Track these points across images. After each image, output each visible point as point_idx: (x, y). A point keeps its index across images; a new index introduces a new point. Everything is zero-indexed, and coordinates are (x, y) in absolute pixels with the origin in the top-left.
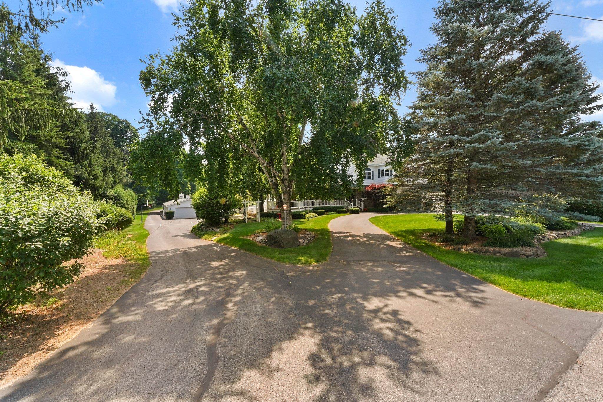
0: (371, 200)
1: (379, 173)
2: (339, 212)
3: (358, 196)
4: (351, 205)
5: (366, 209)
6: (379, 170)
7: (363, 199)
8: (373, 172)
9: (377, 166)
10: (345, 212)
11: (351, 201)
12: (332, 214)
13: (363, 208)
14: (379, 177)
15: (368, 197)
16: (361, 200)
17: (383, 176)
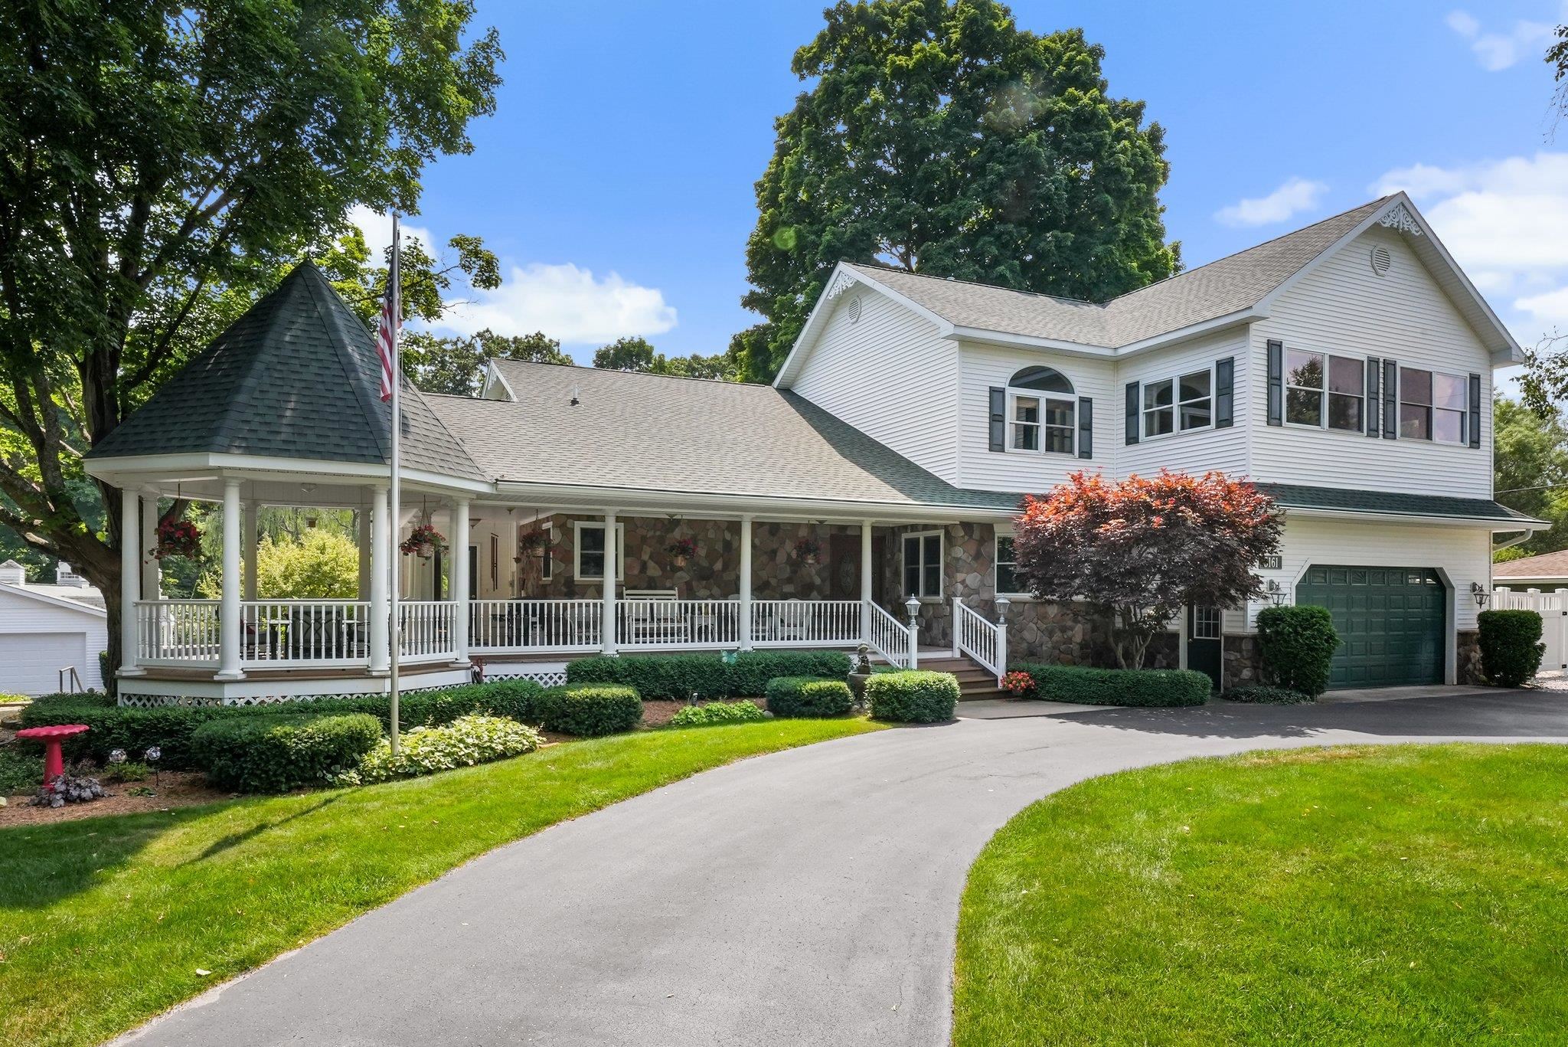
0: (1065, 603)
1: (1132, 412)
2: (785, 706)
3: (972, 579)
4: (905, 644)
5: (1022, 680)
6: (1132, 388)
7: (1002, 599)
8: (1086, 402)
9: (1117, 363)
10: (833, 708)
11: (900, 613)
12: (714, 720)
13: (999, 670)
14: (1132, 439)
15: (1046, 585)
16: (990, 611)
17: (1165, 426)
